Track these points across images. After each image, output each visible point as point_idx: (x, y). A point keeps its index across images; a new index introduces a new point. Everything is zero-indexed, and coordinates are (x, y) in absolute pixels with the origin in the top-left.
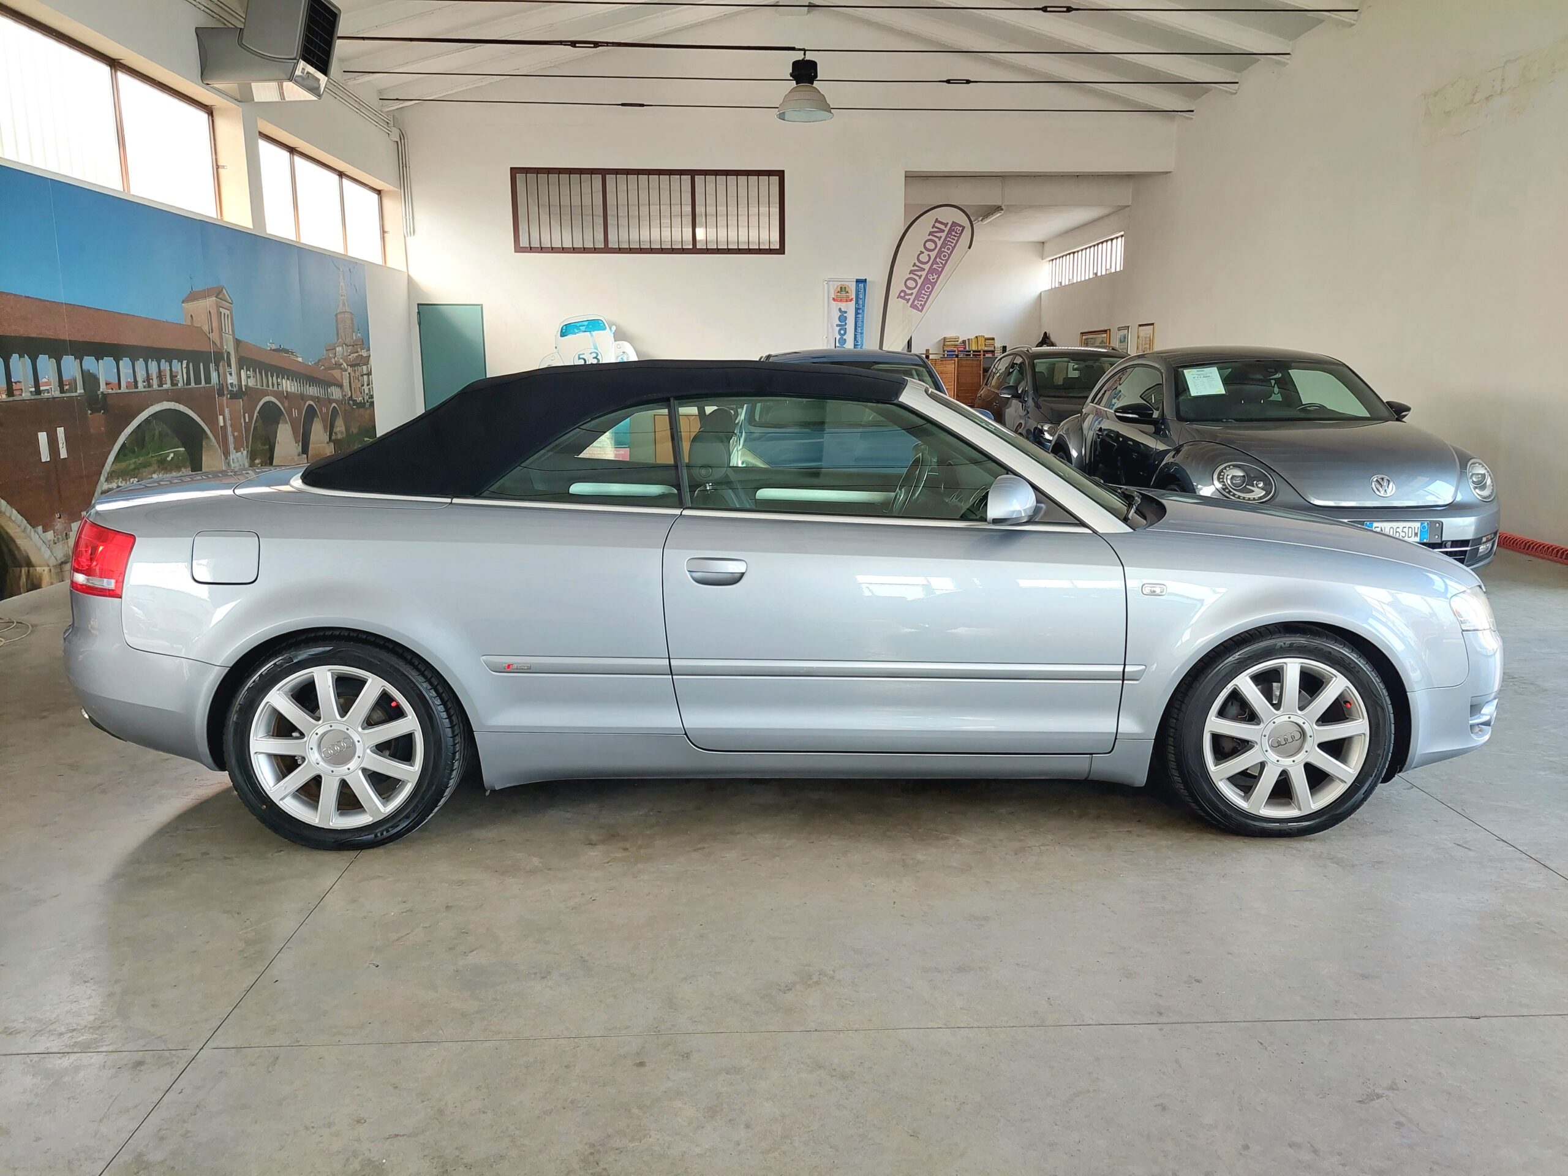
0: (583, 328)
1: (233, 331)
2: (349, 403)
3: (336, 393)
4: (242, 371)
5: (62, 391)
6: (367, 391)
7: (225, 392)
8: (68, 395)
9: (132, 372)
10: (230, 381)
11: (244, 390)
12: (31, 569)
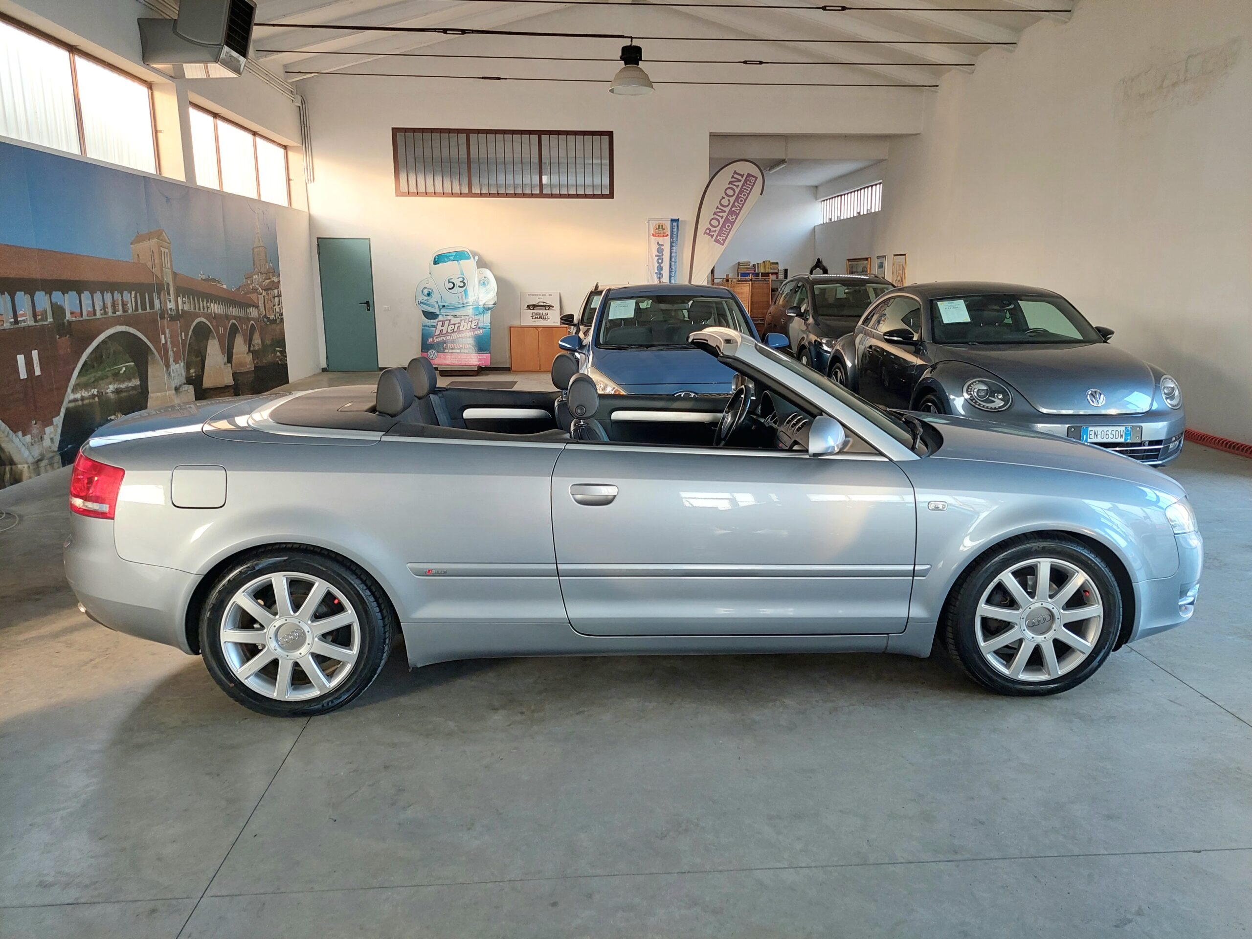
0: (452, 258)
1: (171, 266)
2: (264, 320)
3: (253, 313)
4: (179, 298)
5: (36, 321)
6: (278, 310)
7: (166, 316)
8: (41, 323)
9: (91, 302)
10: (169, 307)
11: (180, 313)
12: (14, 467)
